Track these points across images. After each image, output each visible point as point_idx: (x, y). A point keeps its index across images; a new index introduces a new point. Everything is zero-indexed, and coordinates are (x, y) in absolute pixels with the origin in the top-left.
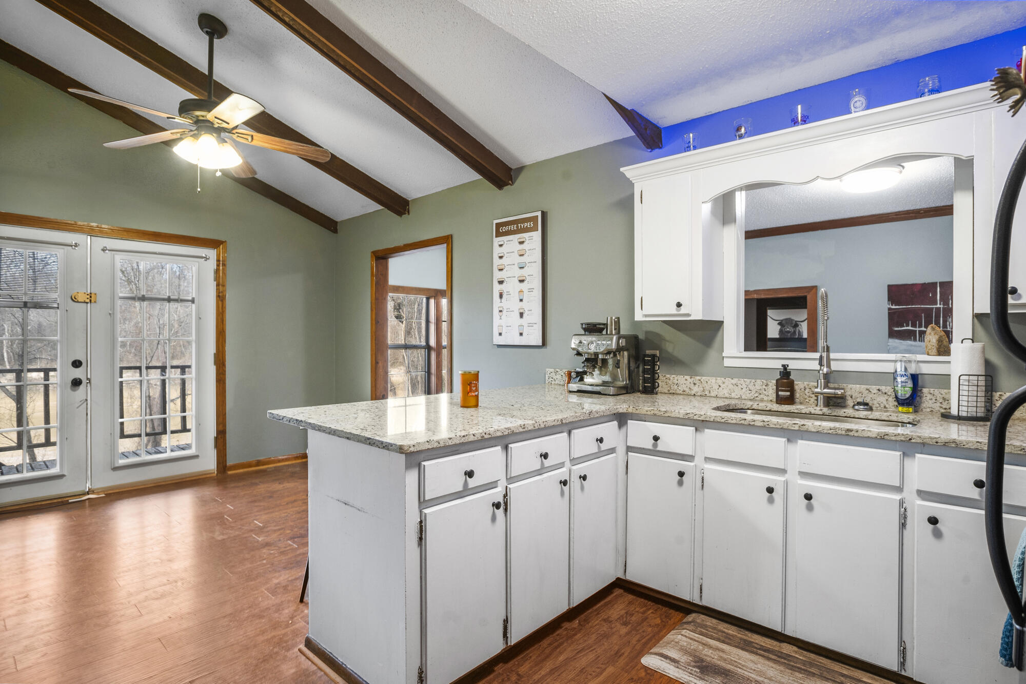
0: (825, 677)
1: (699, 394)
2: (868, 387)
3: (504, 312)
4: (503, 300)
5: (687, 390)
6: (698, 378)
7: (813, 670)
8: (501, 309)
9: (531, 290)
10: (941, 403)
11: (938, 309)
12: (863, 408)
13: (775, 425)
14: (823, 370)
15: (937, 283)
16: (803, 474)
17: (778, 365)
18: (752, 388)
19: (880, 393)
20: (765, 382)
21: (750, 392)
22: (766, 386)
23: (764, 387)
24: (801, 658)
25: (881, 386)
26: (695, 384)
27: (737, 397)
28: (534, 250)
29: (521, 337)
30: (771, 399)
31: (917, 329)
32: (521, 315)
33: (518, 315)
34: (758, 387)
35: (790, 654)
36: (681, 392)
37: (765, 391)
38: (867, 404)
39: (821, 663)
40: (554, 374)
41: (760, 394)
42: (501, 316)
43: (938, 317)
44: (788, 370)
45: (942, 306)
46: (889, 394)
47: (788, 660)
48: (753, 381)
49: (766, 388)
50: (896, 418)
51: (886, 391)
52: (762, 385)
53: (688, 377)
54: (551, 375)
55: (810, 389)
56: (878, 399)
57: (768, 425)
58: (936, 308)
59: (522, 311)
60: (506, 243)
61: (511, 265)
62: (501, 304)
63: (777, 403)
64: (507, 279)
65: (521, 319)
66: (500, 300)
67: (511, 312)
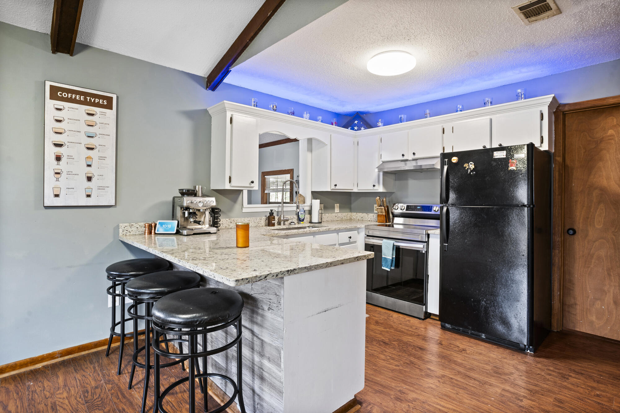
1: (233, 227)
4: (61, 163)
5: (227, 226)
6: (233, 219)
8: (58, 171)
9: (102, 158)
12: (293, 224)
17: (269, 210)
18: (256, 221)
20: (261, 218)
26: (231, 222)
28: (107, 125)
29: (89, 199)
30: (262, 225)
32: (90, 179)
33: (85, 179)
34: (258, 221)
36: (224, 228)
38: (294, 222)
40: (129, 227)
42: (57, 178)
46: (296, 218)
48: (256, 218)
52: (260, 220)
53: (227, 219)
54: (125, 229)
56: (294, 220)
59: (89, 175)
60: (67, 109)
61: (75, 131)
62: (58, 167)
63: (269, 226)
64: (67, 144)
65: (89, 183)
66: (56, 162)
67: (73, 176)
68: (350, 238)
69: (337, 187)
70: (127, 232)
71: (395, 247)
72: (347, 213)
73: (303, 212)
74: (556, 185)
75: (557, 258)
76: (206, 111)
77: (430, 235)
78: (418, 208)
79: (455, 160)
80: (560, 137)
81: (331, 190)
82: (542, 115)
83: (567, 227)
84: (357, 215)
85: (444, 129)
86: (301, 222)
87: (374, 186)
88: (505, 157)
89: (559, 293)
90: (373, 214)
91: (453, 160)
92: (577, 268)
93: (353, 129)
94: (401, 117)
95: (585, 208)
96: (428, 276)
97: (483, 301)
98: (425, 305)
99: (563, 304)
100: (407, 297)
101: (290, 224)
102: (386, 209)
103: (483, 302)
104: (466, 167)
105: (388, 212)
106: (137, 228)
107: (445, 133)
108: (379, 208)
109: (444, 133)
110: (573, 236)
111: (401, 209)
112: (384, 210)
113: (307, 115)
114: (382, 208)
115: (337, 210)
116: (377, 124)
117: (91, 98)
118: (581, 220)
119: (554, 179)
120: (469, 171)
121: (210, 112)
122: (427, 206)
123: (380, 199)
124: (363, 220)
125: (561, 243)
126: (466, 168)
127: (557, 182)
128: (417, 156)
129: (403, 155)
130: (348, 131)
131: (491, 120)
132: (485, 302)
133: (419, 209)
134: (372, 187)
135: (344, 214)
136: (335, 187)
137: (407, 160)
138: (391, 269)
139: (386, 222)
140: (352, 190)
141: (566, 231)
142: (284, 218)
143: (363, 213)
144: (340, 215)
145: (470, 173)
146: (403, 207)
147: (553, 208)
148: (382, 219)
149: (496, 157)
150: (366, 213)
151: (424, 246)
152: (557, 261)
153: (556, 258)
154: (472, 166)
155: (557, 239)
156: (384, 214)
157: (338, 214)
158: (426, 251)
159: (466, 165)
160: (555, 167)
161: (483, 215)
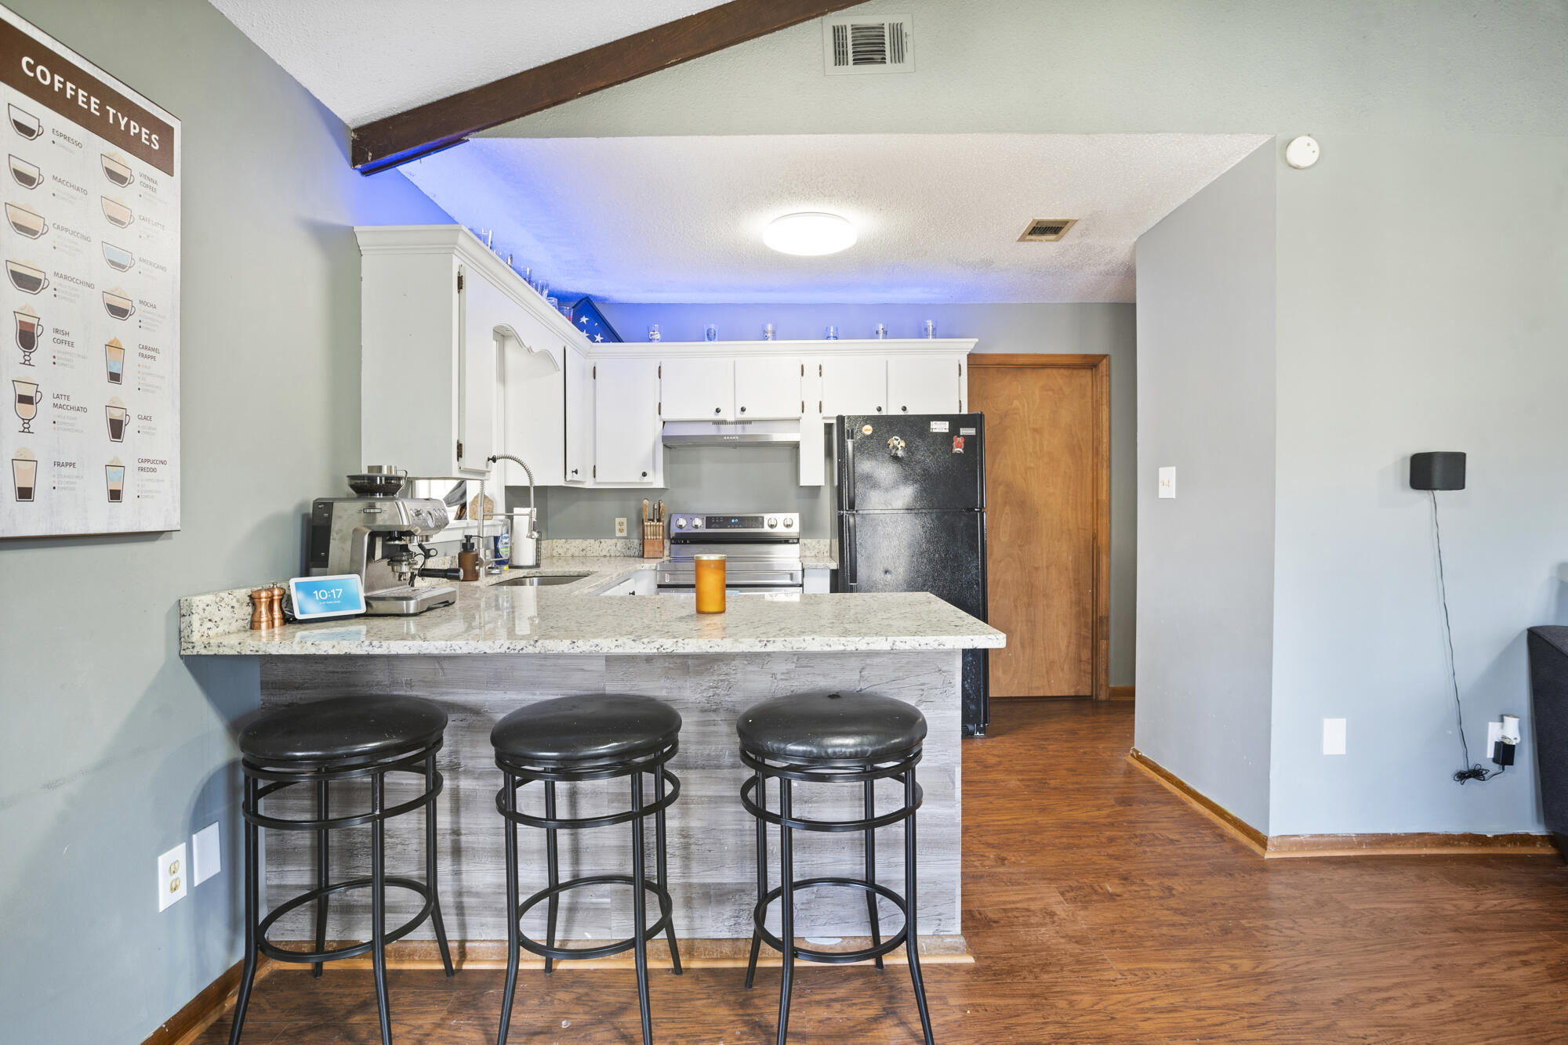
3: (44, 406)
4: (34, 357)
8: (28, 391)
28: (159, 229)
29: (115, 504)
32: (116, 429)
33: (105, 430)
40: (214, 608)
42: (26, 421)
44: (471, 542)
59: (117, 414)
60: (48, 136)
61: (73, 233)
62: (25, 373)
64: (54, 281)
65: (116, 445)
66: (18, 353)
67: (72, 413)
70: (210, 624)
73: (507, 540)
76: (351, 234)
77: (805, 571)
78: (733, 521)
81: (566, 482)
82: (960, 368)
85: (802, 367)
86: (505, 568)
87: (644, 475)
88: (947, 431)
90: (614, 541)
91: (867, 430)
94: (710, 330)
104: (890, 444)
106: (233, 607)
107: (804, 374)
109: (802, 375)
112: (661, 528)
114: (656, 523)
117: (119, 114)
121: (361, 240)
123: (650, 504)
126: (890, 447)
129: (717, 410)
133: (735, 523)
134: (639, 479)
136: (573, 477)
139: (663, 556)
148: (656, 549)
149: (934, 431)
150: (595, 539)
154: (899, 443)
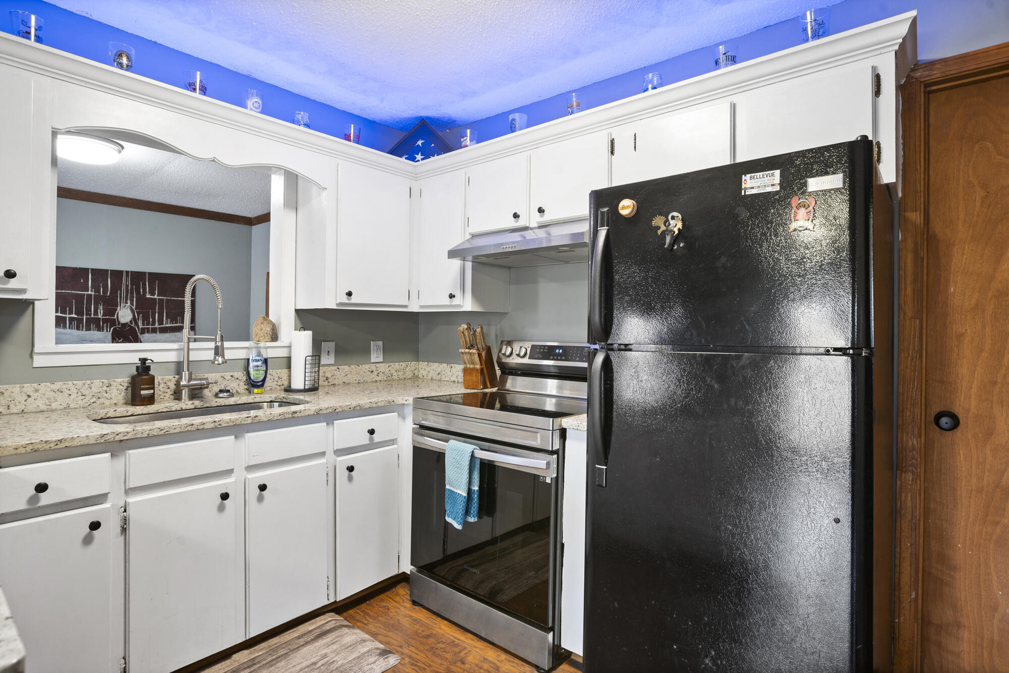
0: (294, 649)
2: (223, 374)
7: (281, 652)
10: (277, 381)
11: (89, 296)
12: (228, 395)
13: (228, 423)
14: (218, 360)
15: (89, 269)
16: (250, 468)
17: (135, 359)
19: (233, 379)
20: (106, 381)
21: (83, 397)
22: (107, 387)
23: (105, 388)
24: (261, 653)
25: (234, 372)
27: (61, 407)
30: (115, 402)
31: (68, 316)
34: (95, 390)
35: (251, 658)
37: (107, 393)
38: (228, 391)
39: (276, 644)
41: (99, 398)
43: (89, 303)
44: (147, 365)
45: (93, 293)
46: (240, 379)
47: (259, 662)
48: (89, 382)
49: (108, 389)
50: (259, 399)
51: (238, 376)
52: (102, 387)
55: (165, 383)
56: (232, 385)
57: (220, 425)
58: (88, 295)
63: (133, 405)
68: (372, 432)
69: (354, 299)
71: (478, 463)
72: (404, 364)
73: (259, 363)
74: (906, 290)
75: (909, 495)
77: (568, 431)
78: (557, 351)
79: (628, 207)
80: (918, 156)
81: (337, 305)
82: (877, 80)
83: (935, 409)
84: (428, 369)
85: (612, 142)
86: (256, 390)
87: (452, 296)
88: (778, 188)
89: (913, 595)
91: (624, 208)
92: (962, 523)
93: (413, 159)
94: (513, 120)
95: (985, 355)
96: (563, 545)
97: (707, 656)
98: (552, 629)
99: (925, 621)
100: (533, 573)
101: (216, 395)
102: (483, 354)
103: (707, 661)
104: (659, 228)
105: (488, 362)
107: (616, 151)
108: (466, 353)
109: (612, 153)
110: (951, 432)
111: (518, 355)
112: (476, 356)
113: (254, 101)
114: (472, 351)
115: (376, 356)
116: (461, 143)
118: (974, 390)
119: (902, 273)
120: (668, 239)
122: (578, 347)
123: (469, 329)
124: (440, 380)
125: (920, 454)
126: (659, 232)
127: (909, 280)
128: (547, 217)
129: (516, 216)
130: (402, 162)
131: (733, 107)
132: (713, 660)
133: (559, 354)
134: (446, 301)
135: (396, 365)
136: (348, 300)
137: (526, 229)
138: (465, 524)
139: (485, 387)
140: (406, 306)
141: (932, 419)
142: (190, 379)
143: (440, 362)
144: (383, 367)
145: (672, 244)
146: (523, 350)
147: (899, 355)
148: (474, 379)
149: (749, 192)
150: (448, 363)
151: (548, 464)
152: (909, 504)
153: (906, 496)
154: (676, 225)
155: (910, 443)
156: (478, 367)
157: (378, 365)
158: (557, 477)
159: (658, 221)
160: (905, 239)
161: (709, 380)
